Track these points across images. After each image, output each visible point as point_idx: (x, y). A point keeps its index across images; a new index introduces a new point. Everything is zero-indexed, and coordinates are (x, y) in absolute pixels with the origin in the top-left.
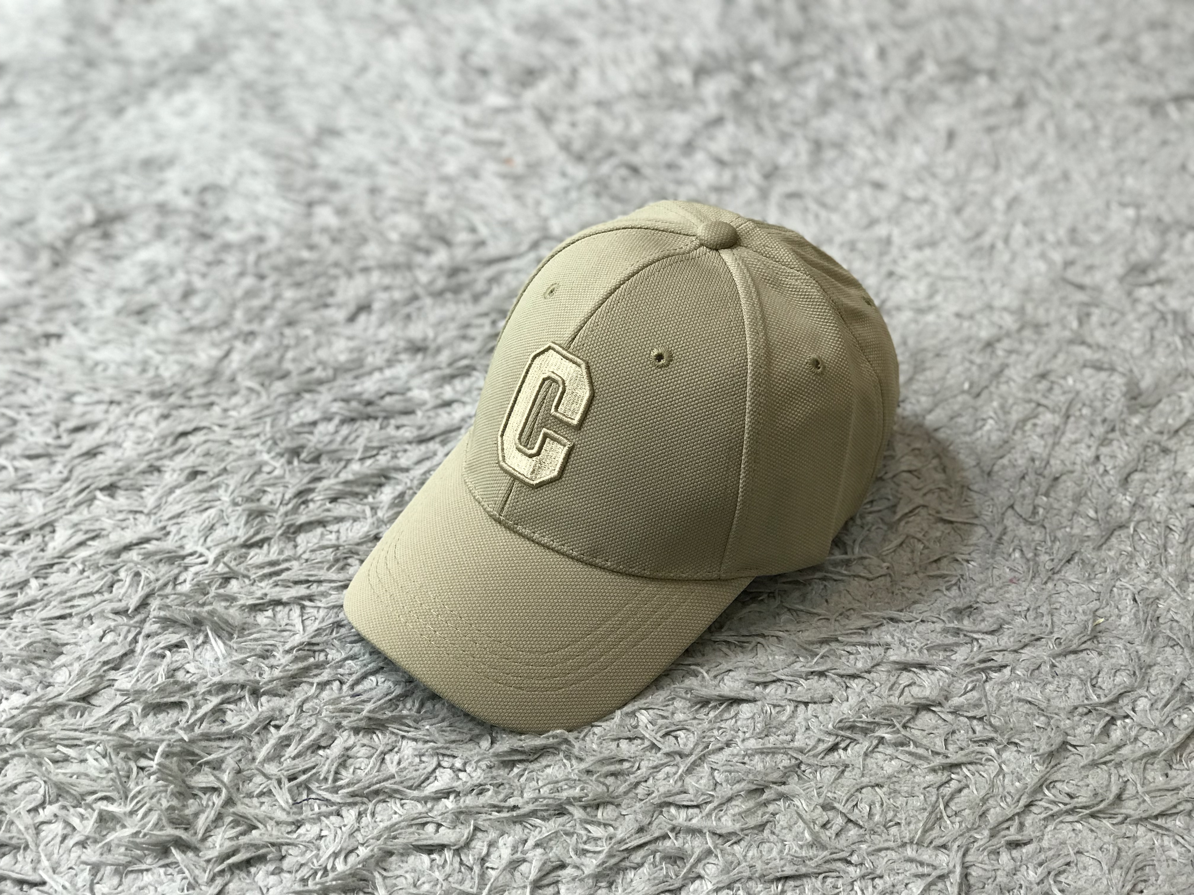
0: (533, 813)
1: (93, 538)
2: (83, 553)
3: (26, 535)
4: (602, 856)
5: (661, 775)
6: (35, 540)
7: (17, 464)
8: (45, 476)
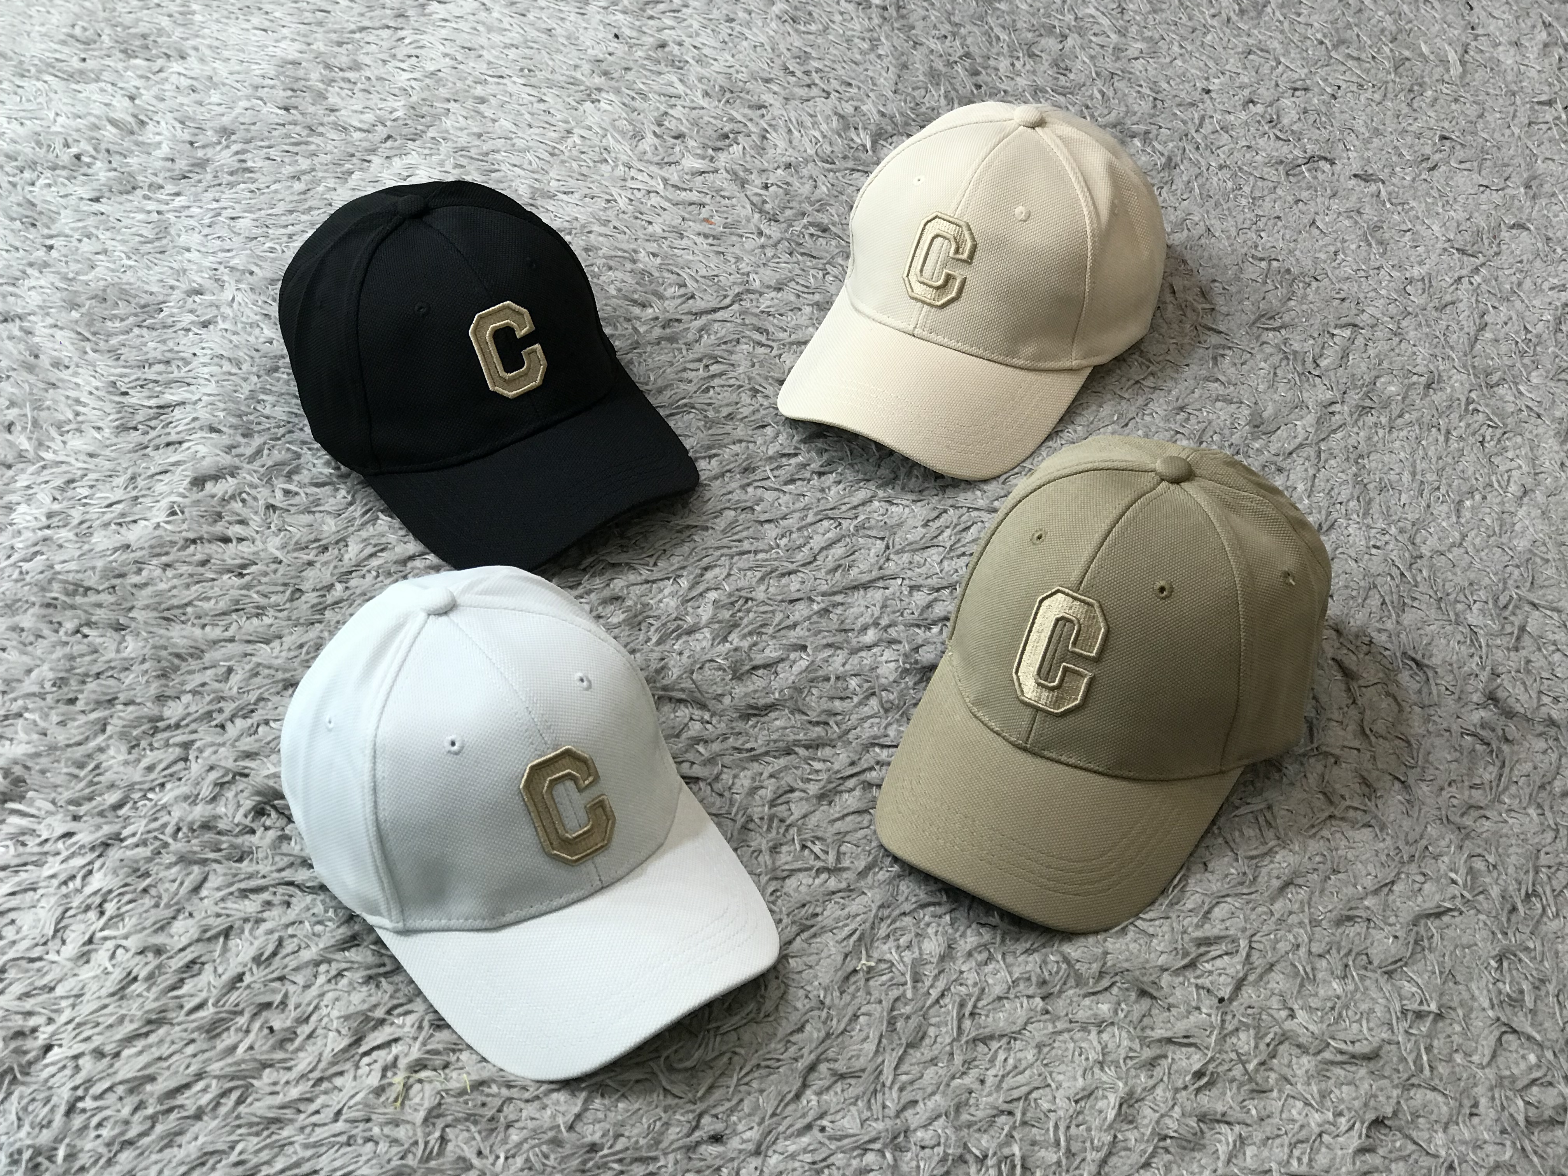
0: (767, 753)
1: (382, 550)
2: (375, 562)
3: (325, 549)
4: (822, 783)
5: (866, 725)
6: (333, 552)
7: (308, 490)
8: (332, 501)
